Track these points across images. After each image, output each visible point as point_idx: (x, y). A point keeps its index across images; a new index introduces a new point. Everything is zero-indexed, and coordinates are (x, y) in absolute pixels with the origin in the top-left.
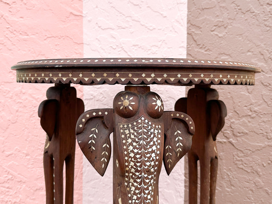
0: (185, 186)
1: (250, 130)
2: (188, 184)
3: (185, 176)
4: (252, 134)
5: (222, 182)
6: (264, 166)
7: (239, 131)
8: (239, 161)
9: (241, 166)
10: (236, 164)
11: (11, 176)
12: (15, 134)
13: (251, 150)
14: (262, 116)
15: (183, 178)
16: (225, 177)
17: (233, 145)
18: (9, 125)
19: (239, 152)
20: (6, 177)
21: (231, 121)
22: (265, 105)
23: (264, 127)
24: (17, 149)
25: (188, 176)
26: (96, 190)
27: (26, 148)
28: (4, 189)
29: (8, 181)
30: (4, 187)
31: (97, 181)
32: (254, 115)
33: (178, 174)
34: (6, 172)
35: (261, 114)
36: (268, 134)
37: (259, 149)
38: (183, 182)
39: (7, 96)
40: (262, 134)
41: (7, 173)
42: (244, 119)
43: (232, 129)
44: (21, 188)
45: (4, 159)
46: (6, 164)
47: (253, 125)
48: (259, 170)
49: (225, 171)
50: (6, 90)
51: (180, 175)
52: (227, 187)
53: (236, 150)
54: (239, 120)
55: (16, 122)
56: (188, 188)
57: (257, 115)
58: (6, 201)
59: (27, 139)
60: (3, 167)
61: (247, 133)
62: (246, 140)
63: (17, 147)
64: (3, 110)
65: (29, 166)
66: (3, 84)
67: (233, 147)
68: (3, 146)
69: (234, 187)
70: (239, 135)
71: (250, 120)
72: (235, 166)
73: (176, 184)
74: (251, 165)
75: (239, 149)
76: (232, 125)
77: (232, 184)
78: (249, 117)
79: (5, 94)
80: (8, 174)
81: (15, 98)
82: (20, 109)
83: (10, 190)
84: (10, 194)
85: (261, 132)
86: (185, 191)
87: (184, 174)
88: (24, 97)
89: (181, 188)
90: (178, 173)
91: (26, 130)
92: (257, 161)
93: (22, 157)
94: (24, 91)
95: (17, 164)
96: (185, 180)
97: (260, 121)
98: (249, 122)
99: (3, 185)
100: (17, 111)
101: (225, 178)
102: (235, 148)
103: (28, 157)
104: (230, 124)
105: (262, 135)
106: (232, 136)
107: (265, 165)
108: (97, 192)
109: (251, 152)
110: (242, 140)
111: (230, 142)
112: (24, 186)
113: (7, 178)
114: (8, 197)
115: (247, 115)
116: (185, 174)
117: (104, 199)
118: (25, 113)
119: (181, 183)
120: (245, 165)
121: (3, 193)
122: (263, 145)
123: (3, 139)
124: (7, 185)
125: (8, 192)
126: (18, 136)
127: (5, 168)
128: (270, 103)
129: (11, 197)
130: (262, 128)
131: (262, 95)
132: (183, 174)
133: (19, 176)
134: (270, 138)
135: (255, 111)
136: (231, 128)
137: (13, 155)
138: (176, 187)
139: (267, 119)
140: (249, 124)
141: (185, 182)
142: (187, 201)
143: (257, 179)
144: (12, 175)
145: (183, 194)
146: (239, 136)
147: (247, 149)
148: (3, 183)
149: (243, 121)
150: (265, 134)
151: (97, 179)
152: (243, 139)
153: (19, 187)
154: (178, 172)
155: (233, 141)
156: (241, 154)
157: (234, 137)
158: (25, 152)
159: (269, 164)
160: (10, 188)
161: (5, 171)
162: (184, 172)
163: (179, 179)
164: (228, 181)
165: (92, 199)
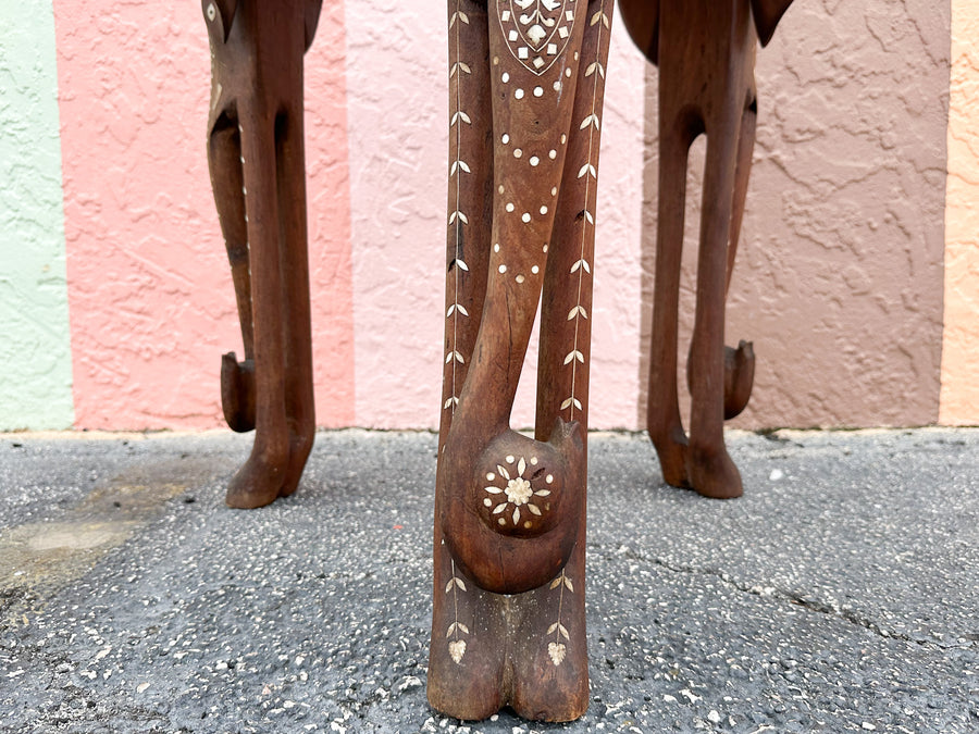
0: (644, 294)
1: (832, 124)
2: (651, 287)
3: (643, 266)
4: (836, 133)
5: (748, 279)
6: (873, 230)
7: (798, 126)
8: (799, 214)
9: (806, 231)
10: (791, 225)
11: (148, 278)
12: (155, 156)
13: (835, 179)
14: (864, 80)
15: (638, 270)
16: (759, 263)
17: (783, 169)
18: (138, 129)
19: (799, 190)
20: (135, 280)
21: (778, 97)
22: (873, 49)
23: (874, 111)
24: (162, 198)
25: (651, 264)
26: (391, 312)
27: (190, 196)
28: (128, 315)
29: (141, 293)
30: (129, 310)
31: (392, 286)
32: (843, 78)
33: (620, 261)
34: (133, 265)
35: (865, 76)
36: (883, 134)
37: (859, 177)
38: (638, 283)
39: (130, 44)
40: (867, 132)
41: (135, 269)
42: (814, 90)
43: (779, 122)
44: (176, 312)
45: (129, 230)
46: (133, 243)
47: (840, 109)
48: (859, 240)
49: (758, 244)
50: (128, 27)
51: (628, 263)
52: (765, 293)
53: (792, 183)
54: (800, 94)
55: (158, 119)
56: (652, 298)
57: (852, 77)
58: (135, 350)
59: (192, 170)
60: (126, 251)
61: (821, 133)
62: (819, 154)
63: (161, 194)
64: (120, 86)
65: (198, 247)
66: (116, 8)
67: (780, 174)
68: (122, 191)
69: (785, 291)
70: (799, 137)
71: (832, 92)
72: (790, 231)
73: (617, 290)
74: (835, 227)
75: (800, 179)
76: (781, 109)
77: (779, 283)
78: (829, 84)
79: (124, 39)
80: (139, 273)
81: (152, 50)
82: (169, 82)
83: (147, 319)
84: (148, 330)
85: (864, 127)
86: (643, 308)
87: (640, 261)
88: (176, 46)
89: (633, 299)
90: (622, 257)
91: (186, 141)
92: (853, 213)
93: (177, 221)
94: (176, 28)
95: (164, 241)
96: (643, 276)
97: (860, 96)
98: (829, 98)
99: (128, 304)
100: (159, 88)
101: (758, 268)
102: (787, 178)
103: (196, 222)
104: (772, 107)
105: (866, 136)
106: (780, 141)
107: (875, 225)
108: (394, 317)
109: (834, 188)
110: (809, 153)
111: (774, 160)
112: (186, 304)
113: (137, 284)
114: (143, 337)
115: (823, 79)
116: (644, 259)
117: (415, 338)
118: (182, 93)
119: (632, 284)
120: (818, 228)
121: (126, 328)
122: (869, 167)
123: (122, 170)
124: (137, 304)
125: (141, 322)
126: (164, 162)
127: (131, 253)
128: (890, 40)
129: (150, 338)
130: (866, 117)
131: (866, 17)
132: (636, 258)
133: (172, 275)
134: (888, 145)
135: (844, 67)
136: (778, 117)
137: (153, 217)
138: (618, 298)
139: (880, 89)
140: (829, 106)
141: (644, 282)
142: (648, 336)
143: (854, 267)
144: (151, 274)
145: (636, 318)
146: (800, 141)
147: (822, 180)
148: (127, 298)
149: (812, 96)
150: (876, 133)
151: (392, 282)
152: (812, 149)
153: (172, 307)
154: (622, 253)
155: (784, 158)
156: (806, 196)
157: (785, 146)
158: (186, 206)
159: (887, 221)
160: (147, 314)
161: (131, 262)
162: (639, 253)
163: (625, 274)
164: (768, 275)
165: (379, 338)
